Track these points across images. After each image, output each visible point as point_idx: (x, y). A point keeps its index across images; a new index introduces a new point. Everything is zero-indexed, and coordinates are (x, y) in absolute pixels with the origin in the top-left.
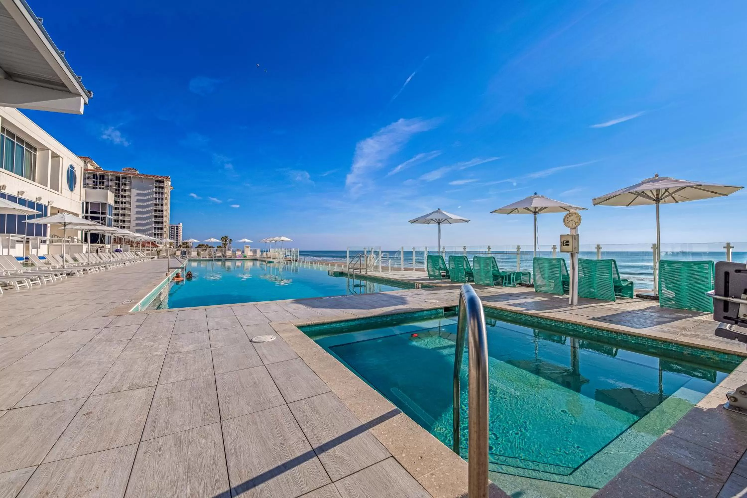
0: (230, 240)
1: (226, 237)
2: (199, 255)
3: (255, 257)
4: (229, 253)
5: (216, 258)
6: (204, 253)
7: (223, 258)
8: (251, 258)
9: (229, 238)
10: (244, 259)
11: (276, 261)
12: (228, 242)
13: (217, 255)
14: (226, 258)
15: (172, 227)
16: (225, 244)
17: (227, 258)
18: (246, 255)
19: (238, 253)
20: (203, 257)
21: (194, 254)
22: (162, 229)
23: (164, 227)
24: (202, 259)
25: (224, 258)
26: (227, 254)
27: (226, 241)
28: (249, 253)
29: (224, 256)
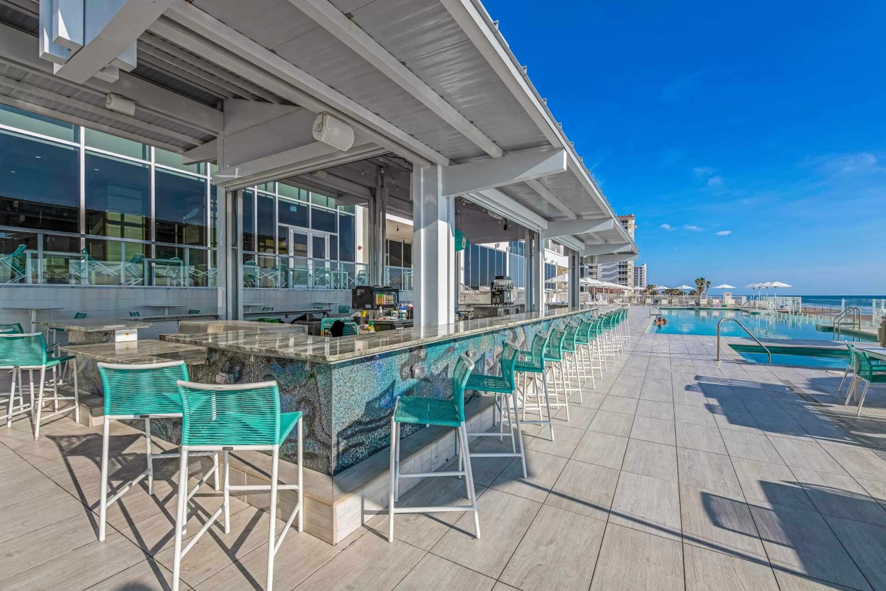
0: (709, 282)
1: (702, 279)
2: (670, 302)
3: (738, 307)
4: (703, 302)
5: (689, 307)
6: (675, 300)
7: (696, 307)
8: (732, 307)
9: (707, 280)
10: (724, 308)
11: (763, 312)
12: (705, 285)
13: (690, 303)
14: (700, 307)
15: (636, 269)
16: (700, 288)
17: (702, 306)
18: (725, 304)
19: (716, 301)
20: (675, 306)
21: (665, 302)
22: (626, 273)
23: (628, 270)
24: (672, 307)
25: (698, 307)
26: (701, 303)
27: (702, 284)
28: (730, 301)
29: (698, 304)
